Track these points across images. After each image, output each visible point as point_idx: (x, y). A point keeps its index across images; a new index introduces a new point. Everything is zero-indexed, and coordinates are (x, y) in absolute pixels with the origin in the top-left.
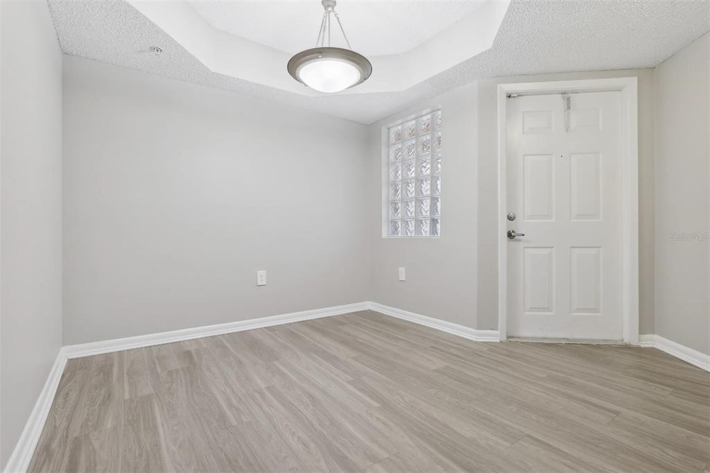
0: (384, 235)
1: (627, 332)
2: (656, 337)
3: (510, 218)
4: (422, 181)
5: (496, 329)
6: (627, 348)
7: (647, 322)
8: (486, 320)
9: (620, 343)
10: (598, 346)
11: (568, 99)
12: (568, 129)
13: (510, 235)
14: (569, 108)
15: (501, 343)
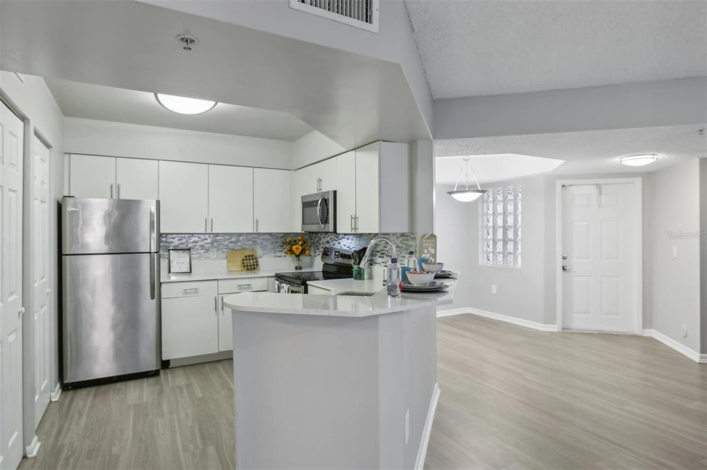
0: (480, 263)
1: (635, 327)
2: (653, 330)
3: (564, 258)
4: (507, 230)
5: (555, 324)
6: (635, 337)
7: (647, 322)
8: (550, 319)
9: (631, 334)
10: (618, 335)
12: (600, 206)
13: (564, 269)
14: (600, 193)
15: (558, 332)
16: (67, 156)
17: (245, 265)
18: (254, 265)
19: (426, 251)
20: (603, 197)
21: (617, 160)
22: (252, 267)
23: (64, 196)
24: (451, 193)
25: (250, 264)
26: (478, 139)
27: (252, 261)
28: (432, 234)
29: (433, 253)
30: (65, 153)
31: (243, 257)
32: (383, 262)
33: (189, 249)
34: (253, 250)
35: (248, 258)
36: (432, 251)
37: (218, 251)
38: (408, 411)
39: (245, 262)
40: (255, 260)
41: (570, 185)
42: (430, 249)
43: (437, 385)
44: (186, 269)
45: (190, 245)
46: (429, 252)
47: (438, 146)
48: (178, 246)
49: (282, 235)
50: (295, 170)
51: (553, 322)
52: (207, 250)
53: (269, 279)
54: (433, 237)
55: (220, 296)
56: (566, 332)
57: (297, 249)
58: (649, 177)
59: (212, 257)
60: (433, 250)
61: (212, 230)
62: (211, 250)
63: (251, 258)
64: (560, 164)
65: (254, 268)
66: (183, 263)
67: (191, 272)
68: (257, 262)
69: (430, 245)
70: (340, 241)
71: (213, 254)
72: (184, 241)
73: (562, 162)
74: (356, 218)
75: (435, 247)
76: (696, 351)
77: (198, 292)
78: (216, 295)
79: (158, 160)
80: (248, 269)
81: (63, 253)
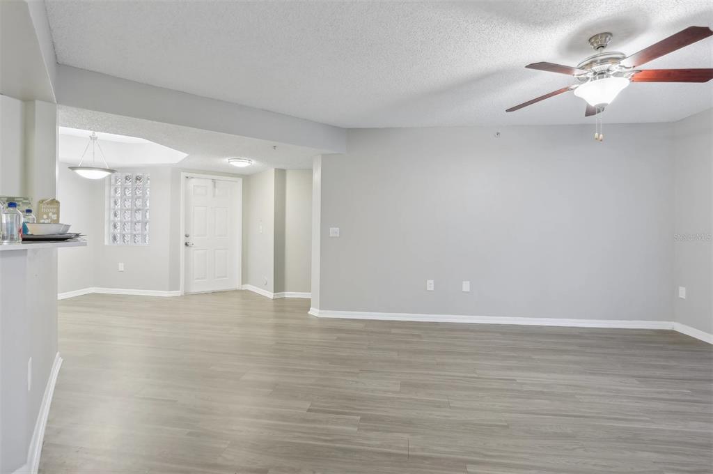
0: (107, 243)
1: (237, 285)
2: (248, 285)
3: (187, 236)
5: (179, 290)
6: (237, 291)
7: (245, 280)
8: (174, 286)
9: (234, 289)
11: (215, 183)
12: (214, 196)
13: (186, 244)
14: (215, 186)
15: (181, 296)
19: (45, 216)
20: (217, 190)
21: (226, 160)
24: (73, 168)
26: (111, 115)
28: (54, 199)
29: (56, 218)
36: (54, 217)
38: (31, 359)
41: (192, 178)
42: (50, 214)
43: (58, 353)
47: (62, 113)
51: (178, 289)
54: (54, 202)
56: (187, 296)
58: (247, 179)
60: (55, 215)
64: (185, 157)
69: (51, 210)
73: (185, 155)
75: (58, 213)
76: (270, 291)
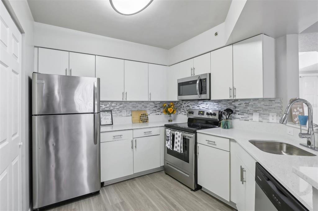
16: (36, 49)
17: (142, 119)
18: (146, 119)
19: (295, 110)
22: (146, 121)
23: (34, 72)
25: (144, 119)
27: (145, 117)
29: (302, 111)
30: (35, 47)
31: (140, 115)
32: (242, 118)
33: (111, 111)
34: (145, 111)
35: (143, 115)
37: (127, 111)
39: (142, 118)
40: (146, 117)
42: (298, 108)
44: (110, 122)
45: (112, 108)
46: (297, 111)
48: (104, 109)
49: (159, 103)
50: (169, 66)
52: (121, 111)
53: (161, 128)
55: (134, 140)
57: (171, 110)
59: (123, 115)
60: (301, 109)
61: (126, 99)
62: (123, 111)
63: (144, 115)
65: (147, 121)
66: (108, 119)
67: (112, 124)
68: (148, 117)
69: (299, 106)
70: (200, 105)
71: (124, 113)
72: (108, 106)
74: (234, 89)
77: (121, 137)
78: (132, 139)
79: (95, 55)
80: (143, 122)
81: (33, 114)
